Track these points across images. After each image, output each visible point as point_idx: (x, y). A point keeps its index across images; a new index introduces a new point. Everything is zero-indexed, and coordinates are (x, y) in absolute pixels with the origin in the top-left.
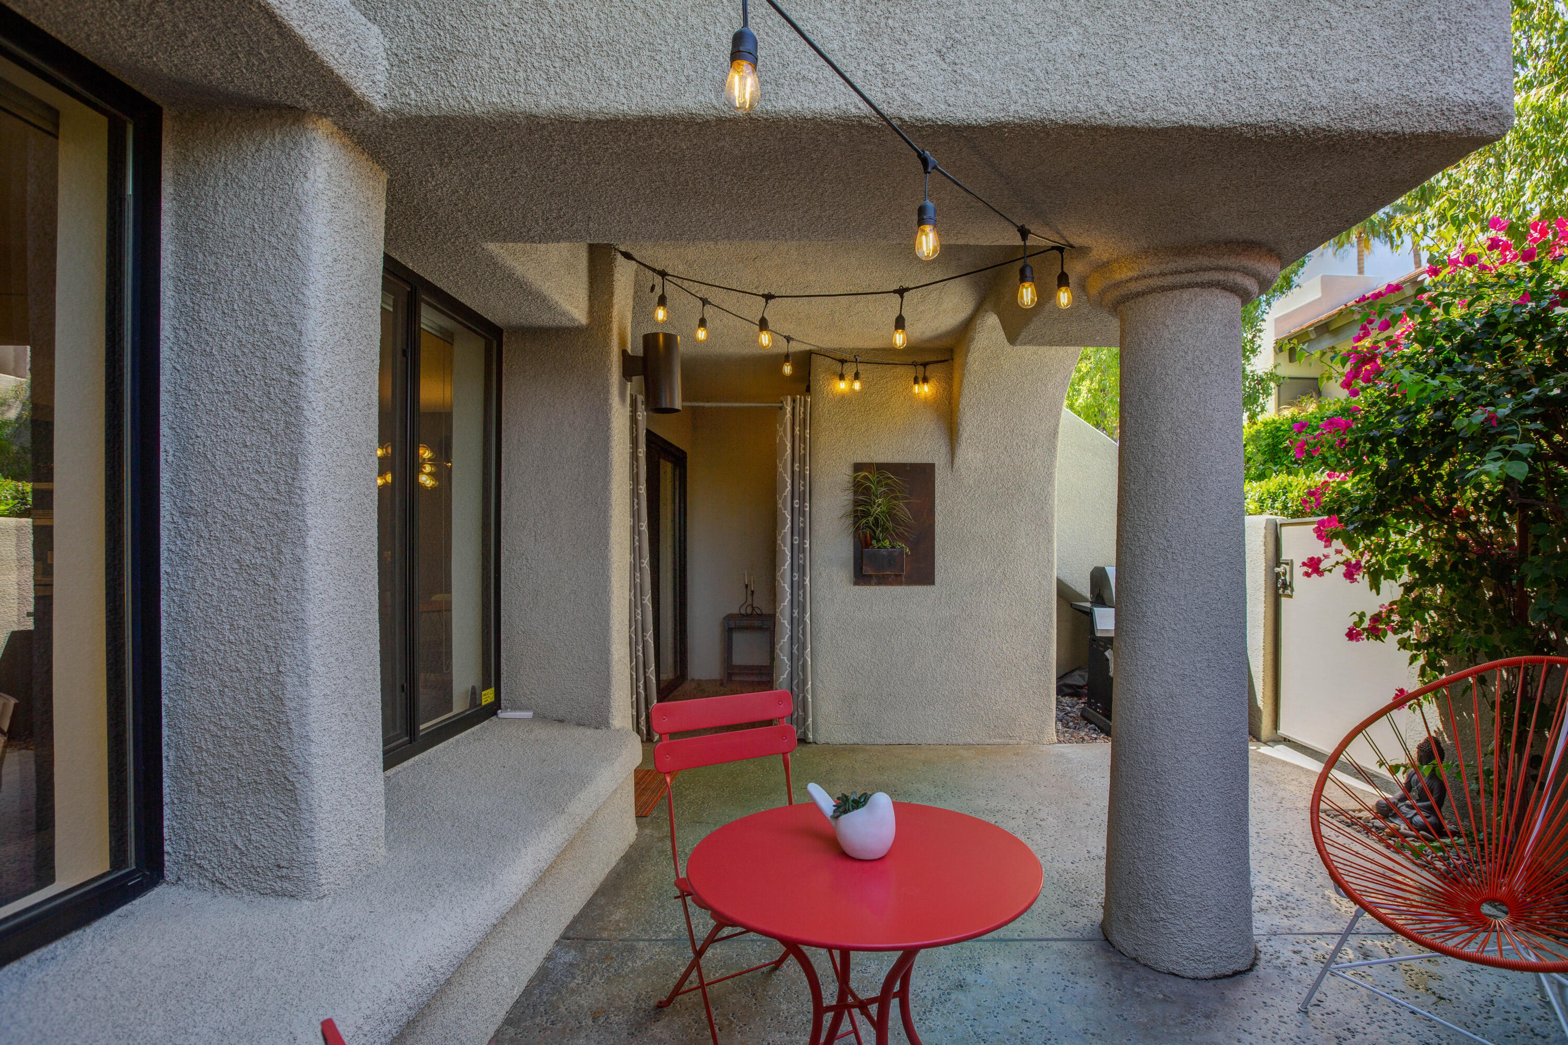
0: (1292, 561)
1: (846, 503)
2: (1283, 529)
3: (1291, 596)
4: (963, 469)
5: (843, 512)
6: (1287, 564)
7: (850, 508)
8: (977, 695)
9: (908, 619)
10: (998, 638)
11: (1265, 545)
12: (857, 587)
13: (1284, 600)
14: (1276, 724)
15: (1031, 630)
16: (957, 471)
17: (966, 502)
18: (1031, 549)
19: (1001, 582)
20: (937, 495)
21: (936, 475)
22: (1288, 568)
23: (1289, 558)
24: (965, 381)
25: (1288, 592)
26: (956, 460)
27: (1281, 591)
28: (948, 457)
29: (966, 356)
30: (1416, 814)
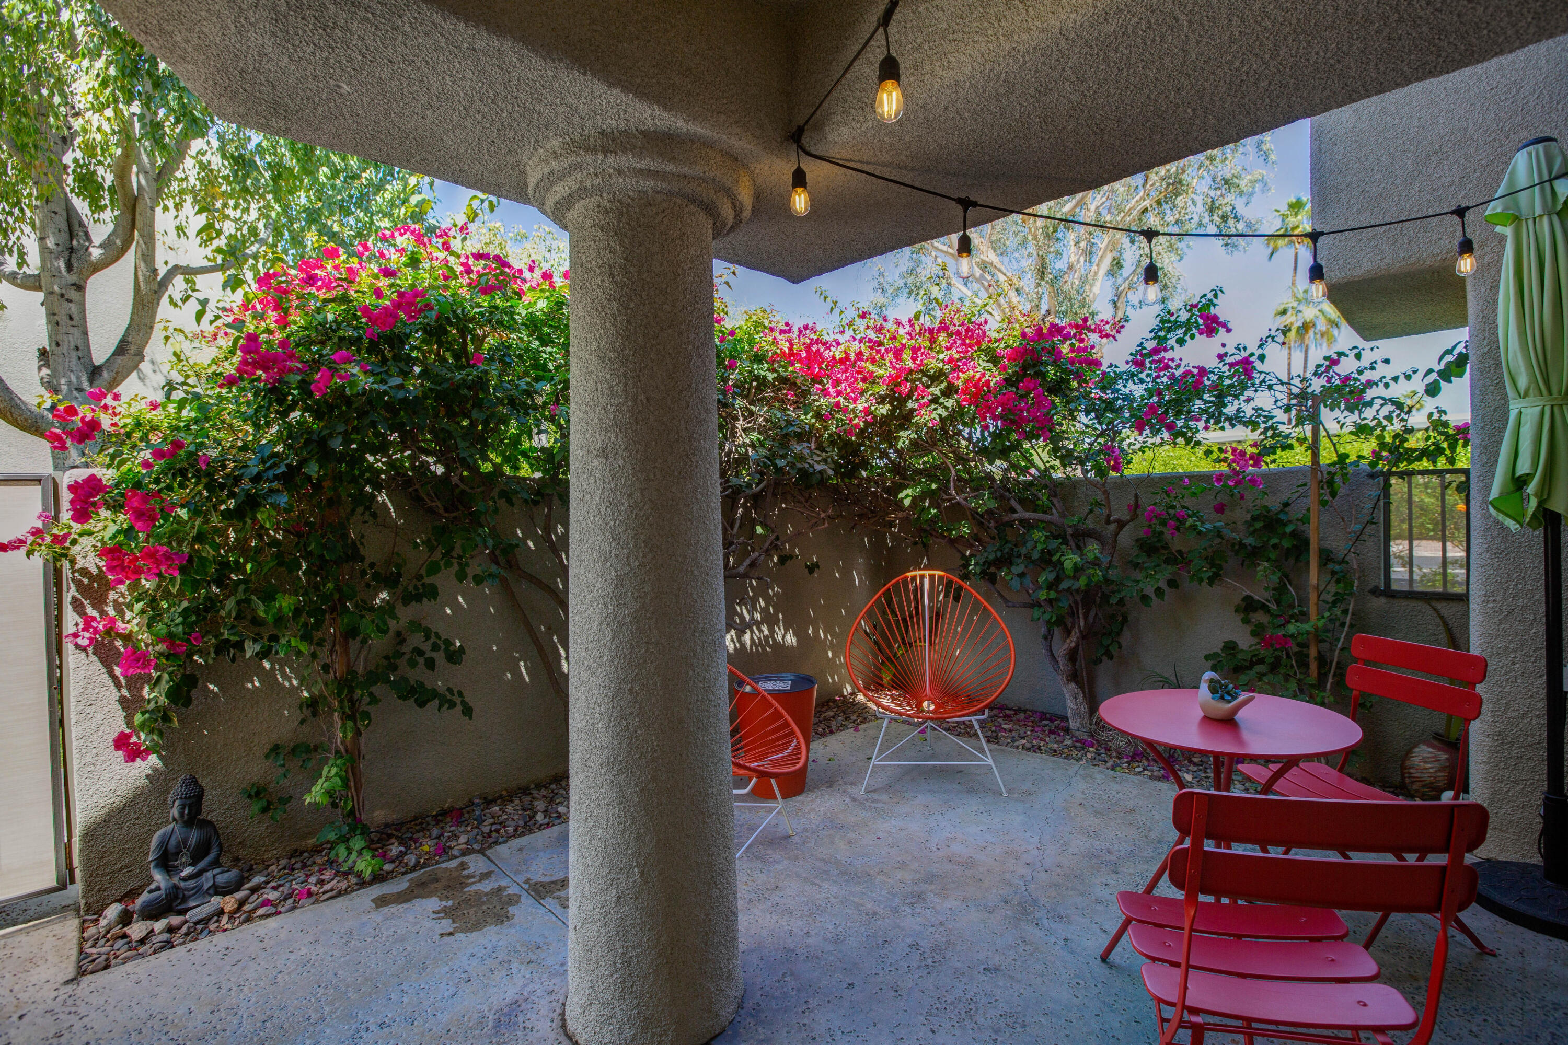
30: (214, 876)
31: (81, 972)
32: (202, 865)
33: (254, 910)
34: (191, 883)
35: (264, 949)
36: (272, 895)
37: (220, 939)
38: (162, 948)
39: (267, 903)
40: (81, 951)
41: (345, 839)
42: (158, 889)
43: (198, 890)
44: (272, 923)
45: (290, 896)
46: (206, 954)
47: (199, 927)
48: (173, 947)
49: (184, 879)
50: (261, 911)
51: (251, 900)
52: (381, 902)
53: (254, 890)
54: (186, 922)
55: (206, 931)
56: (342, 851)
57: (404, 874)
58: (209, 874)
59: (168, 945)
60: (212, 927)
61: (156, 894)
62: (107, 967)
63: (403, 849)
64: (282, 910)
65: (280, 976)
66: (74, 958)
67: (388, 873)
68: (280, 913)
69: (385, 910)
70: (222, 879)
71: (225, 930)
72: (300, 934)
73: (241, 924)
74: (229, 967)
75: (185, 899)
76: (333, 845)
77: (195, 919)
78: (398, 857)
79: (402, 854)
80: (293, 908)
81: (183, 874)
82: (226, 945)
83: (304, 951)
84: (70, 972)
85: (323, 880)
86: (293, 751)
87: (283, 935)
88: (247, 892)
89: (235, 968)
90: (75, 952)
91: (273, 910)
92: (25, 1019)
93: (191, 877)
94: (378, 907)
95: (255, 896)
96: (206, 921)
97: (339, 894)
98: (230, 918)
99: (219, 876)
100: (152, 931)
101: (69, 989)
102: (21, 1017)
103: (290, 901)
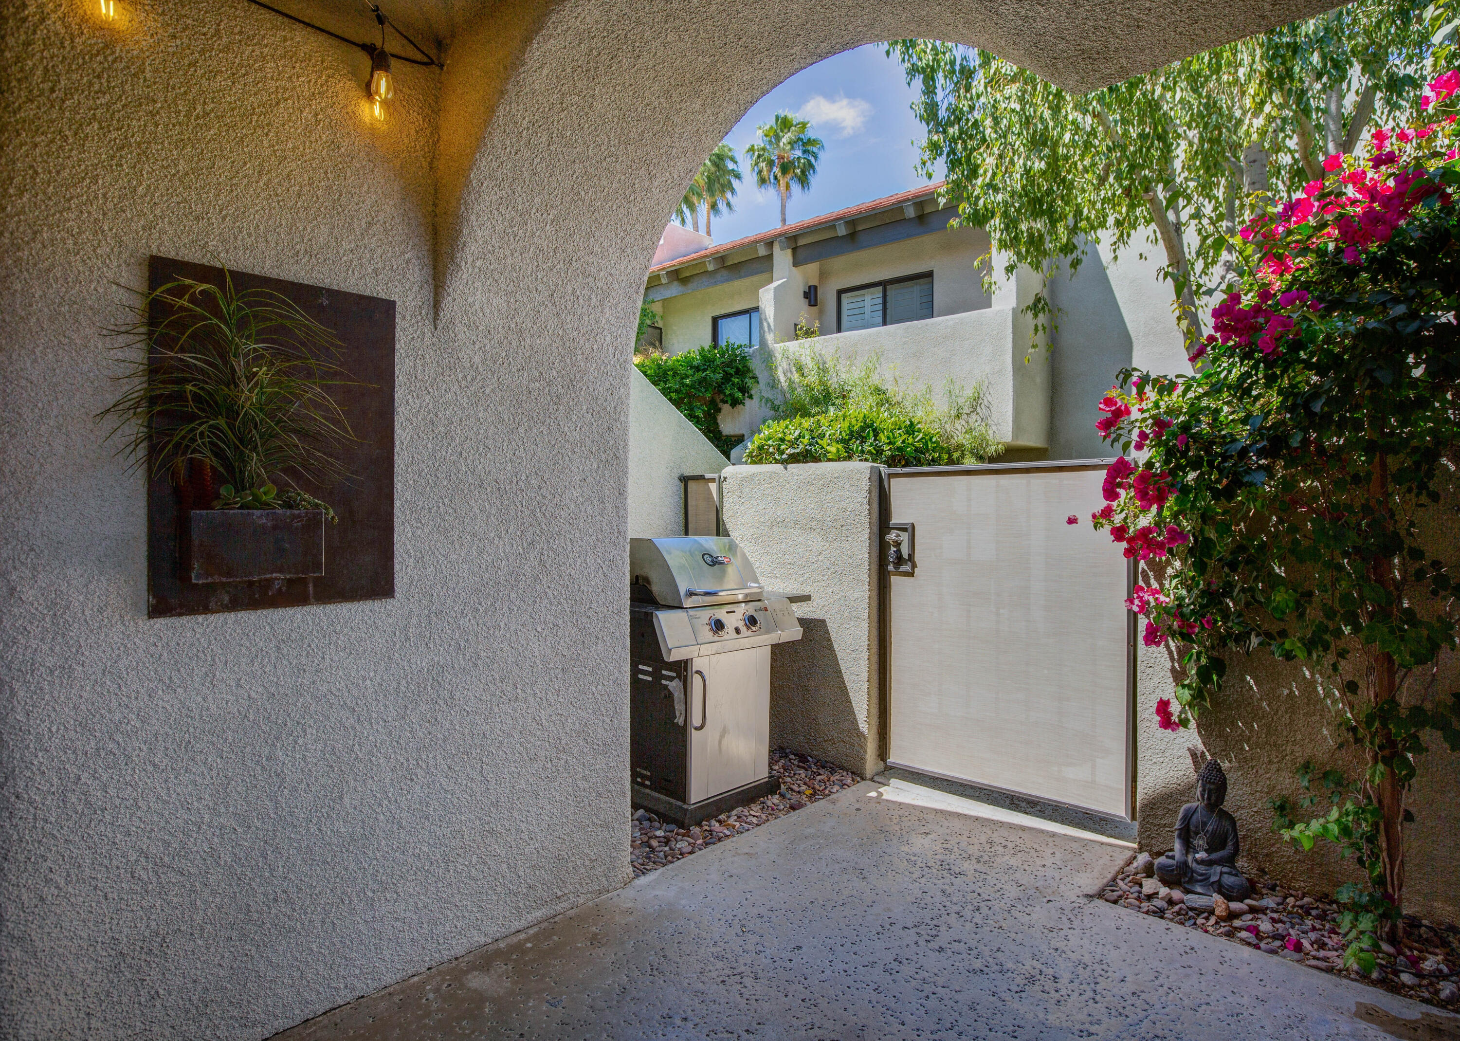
0: (913, 526)
1: (120, 370)
2: (893, 481)
3: (911, 574)
4: (459, 328)
5: (110, 399)
6: (904, 530)
7: (137, 386)
8: (492, 832)
9: (324, 689)
10: (531, 699)
11: (869, 504)
12: (160, 623)
13: (896, 581)
14: (883, 752)
15: (593, 673)
16: (446, 328)
17: (465, 402)
18: (589, 511)
19: (536, 579)
20: (400, 379)
21: (398, 333)
22: (904, 537)
23: (910, 521)
24: (500, 111)
25: (906, 568)
26: (446, 303)
27: (891, 567)
28: (427, 292)
29: (527, 40)
30: (1221, 873)
31: (1100, 895)
32: (1215, 856)
33: (1240, 929)
34: (1201, 869)
35: (1216, 972)
36: (1265, 926)
37: (1195, 937)
38: (1154, 912)
39: (1254, 929)
40: (1114, 879)
41: (1357, 909)
42: (1173, 857)
43: (1205, 879)
44: (1247, 952)
45: (1281, 938)
46: (1175, 941)
47: (1191, 913)
48: (1162, 917)
49: (1196, 861)
50: (1244, 934)
51: (1244, 917)
52: (1369, 1014)
53: (1252, 910)
54: (1183, 902)
55: (1192, 921)
56: (1346, 920)
57: (1424, 1001)
58: (1218, 869)
59: (1160, 913)
60: (1200, 921)
61: (1170, 861)
62: (1115, 902)
63: (1445, 970)
64: (1262, 945)
65: (1204, 1007)
66: (1105, 881)
67: (1404, 985)
68: (1258, 948)
69: (1363, 1025)
70: (1228, 880)
71: (1206, 931)
72: (1258, 982)
73: (1220, 935)
74: (1178, 965)
75: (1192, 881)
76: (1343, 908)
77: (1189, 904)
78: (1432, 974)
79: (1438, 975)
80: (1273, 952)
81: (1197, 856)
82: (1194, 944)
83: (1245, 1001)
84: (1092, 890)
85: (1325, 944)
86: (1325, 775)
87: (1244, 971)
88: (1245, 907)
89: (1182, 970)
90: (1109, 876)
91: (1254, 941)
92: (1050, 904)
93: (1201, 862)
94: (1358, 1015)
95: (1250, 916)
96: (1198, 911)
97: (1329, 970)
98: (1217, 923)
99: (1226, 876)
100: (1157, 893)
101: (1083, 901)
102: (1049, 901)
103: (1278, 943)
